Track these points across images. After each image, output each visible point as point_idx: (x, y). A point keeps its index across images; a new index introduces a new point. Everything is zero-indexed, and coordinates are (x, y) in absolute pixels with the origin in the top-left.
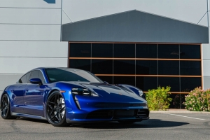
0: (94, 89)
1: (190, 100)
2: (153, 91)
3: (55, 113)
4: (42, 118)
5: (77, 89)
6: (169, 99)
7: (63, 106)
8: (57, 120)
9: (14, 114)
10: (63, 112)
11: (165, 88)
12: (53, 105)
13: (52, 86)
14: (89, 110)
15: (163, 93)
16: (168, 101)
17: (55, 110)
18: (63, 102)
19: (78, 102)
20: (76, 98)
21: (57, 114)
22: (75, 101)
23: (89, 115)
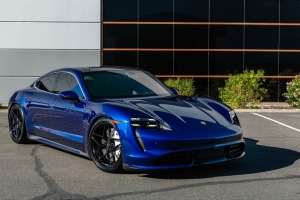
1: (294, 90)
3: (105, 152)
4: (81, 153)
5: (138, 119)
6: (261, 89)
7: (117, 143)
9: (33, 137)
10: (118, 152)
11: (256, 72)
15: (254, 81)
16: (260, 92)
19: (140, 140)
20: (137, 134)
21: (108, 154)
22: (136, 138)
23: (158, 161)
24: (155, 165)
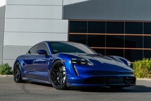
0: (90, 60)
2: (139, 62)
3: (58, 78)
4: (47, 82)
7: (64, 73)
8: (59, 84)
9: (24, 78)
10: (65, 78)
11: (149, 60)
12: (56, 72)
13: (56, 56)
14: (86, 76)
15: (148, 64)
17: (58, 76)
18: (64, 70)
19: (76, 70)
20: (75, 67)
21: (59, 80)
22: (74, 69)
23: (85, 81)
24: (84, 83)
